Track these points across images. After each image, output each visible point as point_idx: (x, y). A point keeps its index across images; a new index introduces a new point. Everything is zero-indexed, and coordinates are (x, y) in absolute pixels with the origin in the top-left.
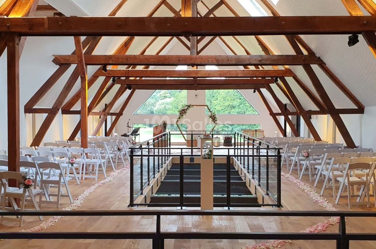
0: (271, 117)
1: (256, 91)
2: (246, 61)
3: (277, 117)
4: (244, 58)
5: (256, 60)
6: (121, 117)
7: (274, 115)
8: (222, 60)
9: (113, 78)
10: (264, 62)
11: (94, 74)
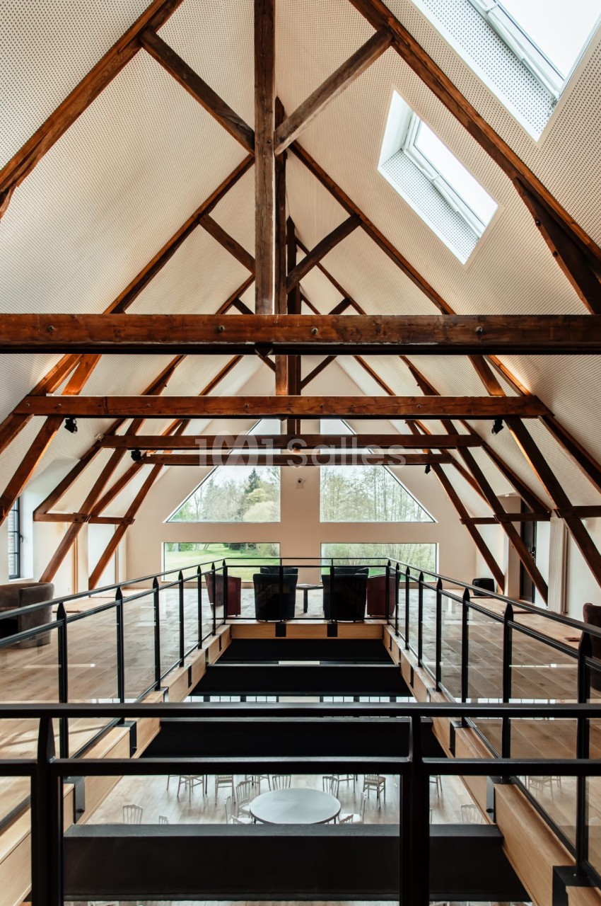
0: (465, 526)
1: (431, 468)
2: (435, 333)
3: (478, 526)
4: (429, 325)
5: (465, 331)
6: (129, 526)
7: (470, 523)
8: (357, 330)
9: (66, 420)
10: (493, 339)
11: (16, 408)
